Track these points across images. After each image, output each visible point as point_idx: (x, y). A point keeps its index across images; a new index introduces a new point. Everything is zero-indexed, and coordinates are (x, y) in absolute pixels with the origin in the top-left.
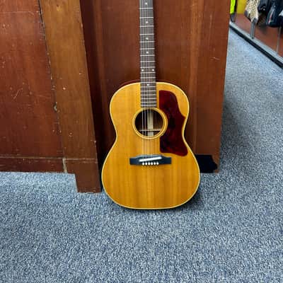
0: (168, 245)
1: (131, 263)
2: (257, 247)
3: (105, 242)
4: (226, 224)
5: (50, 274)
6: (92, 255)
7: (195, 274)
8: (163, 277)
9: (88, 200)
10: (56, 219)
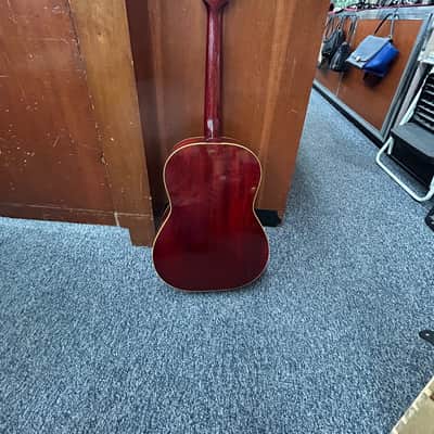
0: (226, 322)
1: (183, 348)
2: (325, 329)
3: (156, 316)
4: (290, 294)
5: (87, 362)
6: (140, 334)
7: (256, 366)
8: (219, 372)
9: (142, 257)
10: (104, 281)
